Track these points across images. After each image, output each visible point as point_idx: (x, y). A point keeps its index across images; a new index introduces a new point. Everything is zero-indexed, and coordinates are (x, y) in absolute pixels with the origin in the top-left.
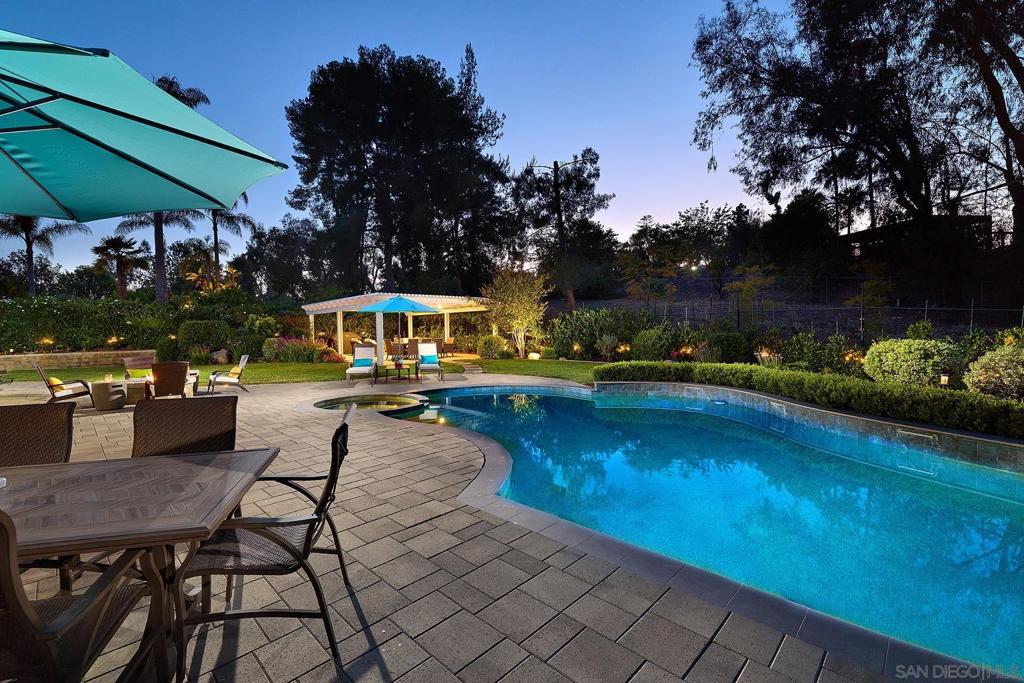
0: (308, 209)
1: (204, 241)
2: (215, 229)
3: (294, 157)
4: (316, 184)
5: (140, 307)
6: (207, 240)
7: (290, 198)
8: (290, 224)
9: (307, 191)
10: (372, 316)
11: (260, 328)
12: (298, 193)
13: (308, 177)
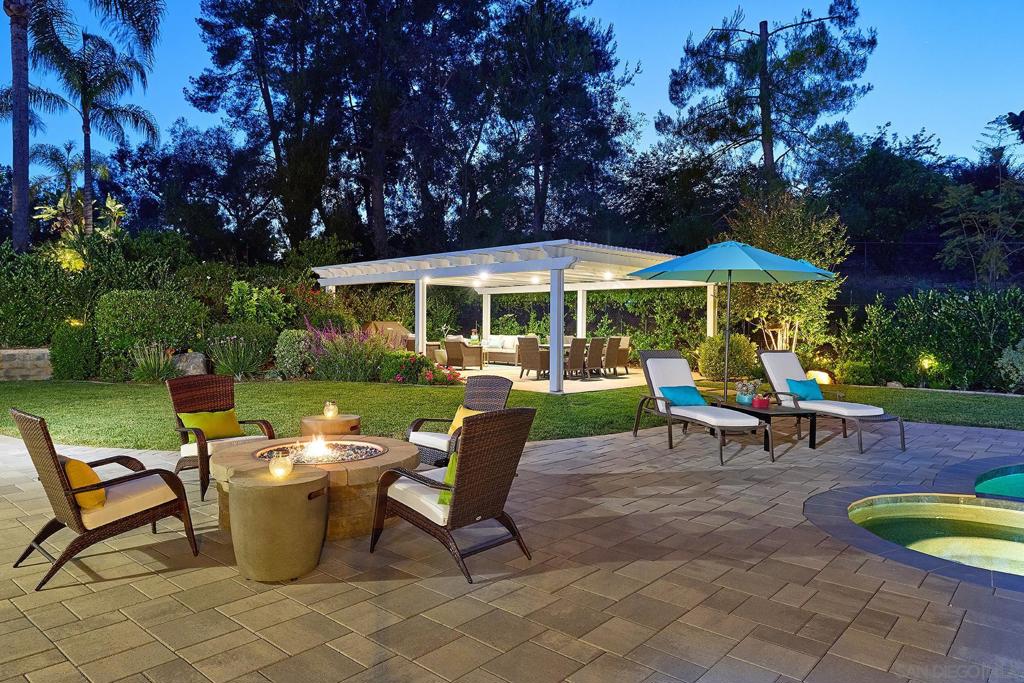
0: (222, 113)
1: (63, 150)
2: (86, 128)
3: (200, 21)
4: (234, 70)
5: (11, 258)
6: (69, 150)
7: (192, 89)
8: (183, 136)
9: (220, 80)
10: (409, 290)
11: (259, 307)
12: (206, 82)
13: (224, 56)
